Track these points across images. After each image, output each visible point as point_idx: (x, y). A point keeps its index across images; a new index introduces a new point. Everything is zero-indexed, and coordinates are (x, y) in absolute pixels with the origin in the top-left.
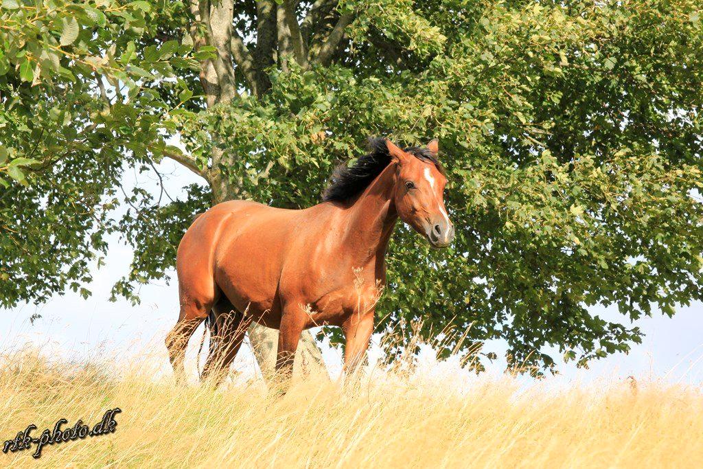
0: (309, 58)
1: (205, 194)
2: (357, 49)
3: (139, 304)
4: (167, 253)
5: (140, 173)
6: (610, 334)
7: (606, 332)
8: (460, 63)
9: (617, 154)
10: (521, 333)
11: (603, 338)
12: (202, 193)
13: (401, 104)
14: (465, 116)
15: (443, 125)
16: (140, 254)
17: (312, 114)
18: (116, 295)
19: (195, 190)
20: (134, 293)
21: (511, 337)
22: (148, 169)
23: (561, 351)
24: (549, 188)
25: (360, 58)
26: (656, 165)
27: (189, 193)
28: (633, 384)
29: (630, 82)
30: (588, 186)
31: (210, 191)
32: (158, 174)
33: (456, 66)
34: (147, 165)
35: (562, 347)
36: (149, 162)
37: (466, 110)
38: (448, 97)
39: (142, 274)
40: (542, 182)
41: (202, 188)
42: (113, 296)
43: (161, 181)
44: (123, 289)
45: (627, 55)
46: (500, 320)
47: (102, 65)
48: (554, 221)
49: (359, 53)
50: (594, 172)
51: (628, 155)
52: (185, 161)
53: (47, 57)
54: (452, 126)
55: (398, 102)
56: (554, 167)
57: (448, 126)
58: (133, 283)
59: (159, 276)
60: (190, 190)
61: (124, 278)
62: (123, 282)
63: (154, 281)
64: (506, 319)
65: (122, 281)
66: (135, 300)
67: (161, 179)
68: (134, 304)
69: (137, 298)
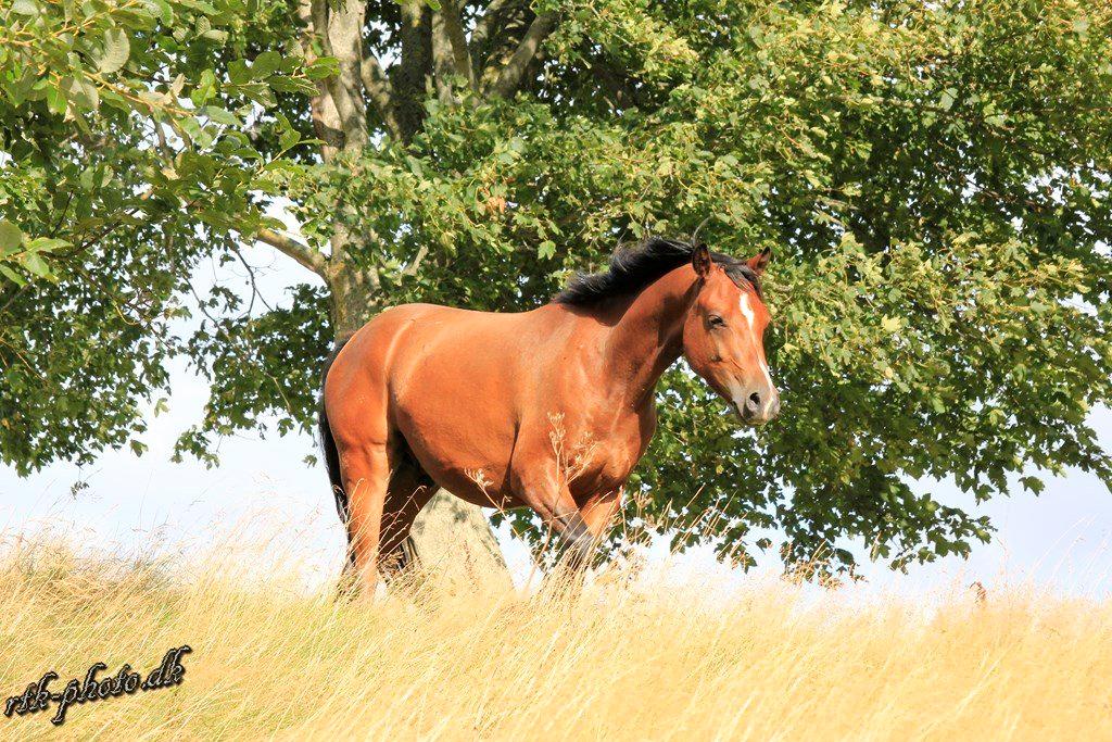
0: (482, 90)
1: (321, 299)
2: (555, 75)
3: (218, 466)
4: (262, 388)
5: (222, 265)
6: (942, 525)
7: (936, 521)
8: (716, 94)
9: (957, 240)
10: (806, 517)
11: (933, 528)
12: (316, 297)
13: (625, 156)
14: (724, 175)
15: (690, 189)
16: (221, 391)
17: (490, 170)
18: (181, 452)
19: (305, 293)
20: (210, 449)
21: (790, 523)
22: (233, 259)
23: (866, 546)
24: (851, 292)
25: (561, 90)
26: (1016, 257)
27: (296, 297)
28: (982, 594)
29: (978, 128)
30: (913, 288)
31: (329, 293)
32: (248, 267)
33: (710, 101)
34: (231, 253)
35: (868, 541)
36: (235, 248)
37: (725, 166)
38: (698, 146)
39: (224, 420)
40: (841, 283)
41: (315, 289)
42: (178, 455)
43: (253, 278)
44: (193, 444)
45: (973, 86)
46: (772, 498)
47: (165, 105)
48: (857, 340)
49: (558, 83)
50: (921, 268)
51: (973, 242)
52: (289, 248)
53: (80, 90)
54: (703, 190)
55: (620, 153)
56: (860, 260)
57: (698, 192)
58: (211, 435)
59: (249, 424)
60: (297, 293)
61: (194, 427)
62: (194, 433)
63: (240, 432)
64: (783, 497)
65: (191, 431)
66: (212, 460)
67: (252, 275)
68: (209, 466)
69: (214, 457)
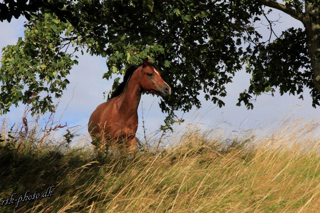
3: (252, 109)
18: (241, 102)
20: (250, 101)
32: (269, 21)
43: (271, 26)
44: (244, 98)
58: (251, 94)
61: (245, 91)
66: (250, 106)
67: (270, 24)
68: (249, 108)
69: (252, 105)
